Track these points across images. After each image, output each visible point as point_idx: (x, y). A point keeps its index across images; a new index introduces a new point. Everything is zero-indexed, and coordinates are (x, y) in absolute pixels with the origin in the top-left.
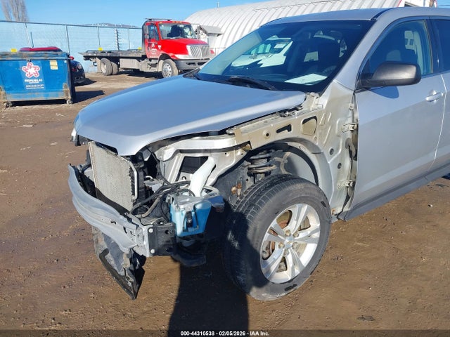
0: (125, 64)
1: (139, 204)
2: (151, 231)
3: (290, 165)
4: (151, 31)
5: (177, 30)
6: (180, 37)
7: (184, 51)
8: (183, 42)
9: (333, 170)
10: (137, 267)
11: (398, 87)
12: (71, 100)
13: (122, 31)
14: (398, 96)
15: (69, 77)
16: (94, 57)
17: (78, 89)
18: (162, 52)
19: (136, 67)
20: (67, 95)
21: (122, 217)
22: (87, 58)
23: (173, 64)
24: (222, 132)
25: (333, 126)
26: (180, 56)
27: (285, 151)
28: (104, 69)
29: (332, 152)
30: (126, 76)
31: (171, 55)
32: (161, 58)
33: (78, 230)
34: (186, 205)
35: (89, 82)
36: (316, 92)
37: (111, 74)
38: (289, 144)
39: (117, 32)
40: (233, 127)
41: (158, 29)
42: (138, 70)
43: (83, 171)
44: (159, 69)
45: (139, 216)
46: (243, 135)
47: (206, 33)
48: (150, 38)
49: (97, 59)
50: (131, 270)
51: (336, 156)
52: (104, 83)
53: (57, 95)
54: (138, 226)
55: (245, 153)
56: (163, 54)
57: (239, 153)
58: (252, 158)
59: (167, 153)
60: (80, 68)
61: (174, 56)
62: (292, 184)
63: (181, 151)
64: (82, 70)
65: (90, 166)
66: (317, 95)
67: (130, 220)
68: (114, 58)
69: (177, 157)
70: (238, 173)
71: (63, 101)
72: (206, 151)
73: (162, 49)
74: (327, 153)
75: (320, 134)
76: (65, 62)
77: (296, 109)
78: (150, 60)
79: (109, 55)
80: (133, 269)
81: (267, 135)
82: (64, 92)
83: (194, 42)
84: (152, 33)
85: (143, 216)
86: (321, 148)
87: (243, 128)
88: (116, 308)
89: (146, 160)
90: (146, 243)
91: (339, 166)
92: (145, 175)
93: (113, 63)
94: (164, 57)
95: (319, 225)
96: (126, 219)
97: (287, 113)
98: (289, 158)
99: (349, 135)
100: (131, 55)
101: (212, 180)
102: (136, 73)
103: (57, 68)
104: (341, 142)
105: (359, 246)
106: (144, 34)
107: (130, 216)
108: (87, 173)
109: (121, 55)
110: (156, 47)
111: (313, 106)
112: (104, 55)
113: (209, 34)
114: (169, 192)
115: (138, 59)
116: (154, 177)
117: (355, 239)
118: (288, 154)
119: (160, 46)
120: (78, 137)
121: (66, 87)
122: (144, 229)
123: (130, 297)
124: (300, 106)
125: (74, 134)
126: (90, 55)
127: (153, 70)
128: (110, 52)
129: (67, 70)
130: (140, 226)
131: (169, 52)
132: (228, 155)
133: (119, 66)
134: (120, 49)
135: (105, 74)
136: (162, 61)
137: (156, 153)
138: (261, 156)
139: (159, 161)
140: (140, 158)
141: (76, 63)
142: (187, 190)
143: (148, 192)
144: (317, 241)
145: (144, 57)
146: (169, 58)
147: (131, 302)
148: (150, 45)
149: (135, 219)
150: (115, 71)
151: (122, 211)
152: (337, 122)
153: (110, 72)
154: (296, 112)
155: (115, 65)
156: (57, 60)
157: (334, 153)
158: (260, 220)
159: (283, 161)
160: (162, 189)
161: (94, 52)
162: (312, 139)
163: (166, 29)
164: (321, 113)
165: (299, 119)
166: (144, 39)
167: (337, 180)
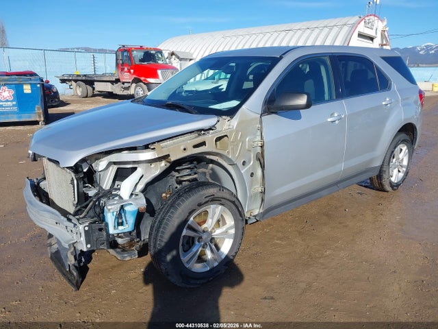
0: (99, 87)
1: (79, 207)
2: (87, 228)
3: (214, 175)
4: (124, 57)
5: (149, 56)
6: (151, 62)
7: (155, 76)
8: (154, 67)
9: (247, 178)
10: (82, 264)
11: (301, 111)
12: (44, 121)
13: (99, 56)
14: (300, 118)
15: (41, 100)
16: (70, 80)
17: (51, 111)
18: (134, 76)
19: (110, 90)
20: (40, 117)
21: (63, 218)
22: (63, 81)
23: (145, 87)
24: (146, 147)
25: (243, 143)
26: (151, 80)
27: (208, 163)
28: (79, 91)
29: (244, 163)
30: (100, 98)
31: (142, 78)
32: (133, 82)
33: (35, 237)
34: (113, 206)
35: (64, 104)
36: (228, 116)
37: (87, 97)
38: (208, 157)
39: (94, 57)
40: (155, 143)
41: (131, 55)
42: (112, 92)
43: (38, 183)
44: (131, 91)
45: (77, 217)
46: (163, 149)
47: (178, 58)
48: (123, 63)
49: (73, 83)
50: (75, 266)
51: (249, 166)
52: (79, 105)
53: (30, 117)
54: (75, 225)
55: (168, 165)
56: (135, 78)
57: (163, 165)
58: (177, 168)
59: (101, 165)
60: (55, 90)
61: (146, 80)
62: (206, 189)
63: (115, 163)
64: (56, 93)
65: (45, 179)
66: (229, 118)
67: (69, 220)
68: (90, 82)
69: (111, 168)
70: (168, 182)
71: (36, 123)
72: (134, 162)
73: (134, 73)
74: (240, 164)
75: (233, 149)
76: (39, 86)
77: (210, 129)
78: (123, 83)
79: (84, 78)
80: (77, 265)
81: (185, 149)
82: (37, 114)
83: (165, 67)
84: (125, 58)
85: (81, 216)
86: (234, 160)
87: (163, 144)
88: (60, 298)
89: (85, 170)
90: (83, 239)
91: (252, 175)
92: (84, 183)
93: (88, 87)
94: (136, 81)
95: (233, 223)
96: (66, 219)
97: (203, 132)
98: (212, 169)
99: (259, 150)
100: (105, 79)
101: (141, 186)
102: (110, 95)
103: (30, 92)
104: (252, 156)
105: (277, 243)
106: (117, 60)
107: (71, 217)
108: (42, 185)
109: (96, 79)
110: (129, 72)
111: (226, 127)
112: (79, 78)
113: (181, 59)
114: (102, 197)
115: (112, 82)
116: (92, 185)
117: (276, 238)
118: (211, 165)
119: (132, 71)
120: (34, 154)
121: (38, 109)
122: (81, 227)
123: (74, 289)
124: (214, 126)
125: (30, 152)
126: (66, 78)
127: (126, 93)
128: (85, 76)
129: (40, 93)
130: (78, 224)
131: (141, 76)
132: (153, 166)
133: (94, 89)
134: (97, 73)
135: (80, 97)
136: (134, 85)
137: (93, 165)
138: (184, 167)
139: (95, 172)
140: (80, 169)
141: (51, 86)
142: (116, 195)
143: (86, 197)
144: (233, 236)
145: (117, 81)
146: (141, 81)
147: (74, 293)
148: (123, 70)
149: (74, 220)
150: (90, 93)
151: (64, 213)
152: (247, 139)
153: (85, 95)
154: (211, 131)
155: (90, 88)
156: (30, 84)
157: (246, 164)
158: (178, 218)
159: (208, 171)
160: (97, 194)
161: (70, 75)
162: (225, 153)
163: (138, 55)
164: (231, 132)
165: (213, 137)
166: (117, 64)
167: (251, 186)
